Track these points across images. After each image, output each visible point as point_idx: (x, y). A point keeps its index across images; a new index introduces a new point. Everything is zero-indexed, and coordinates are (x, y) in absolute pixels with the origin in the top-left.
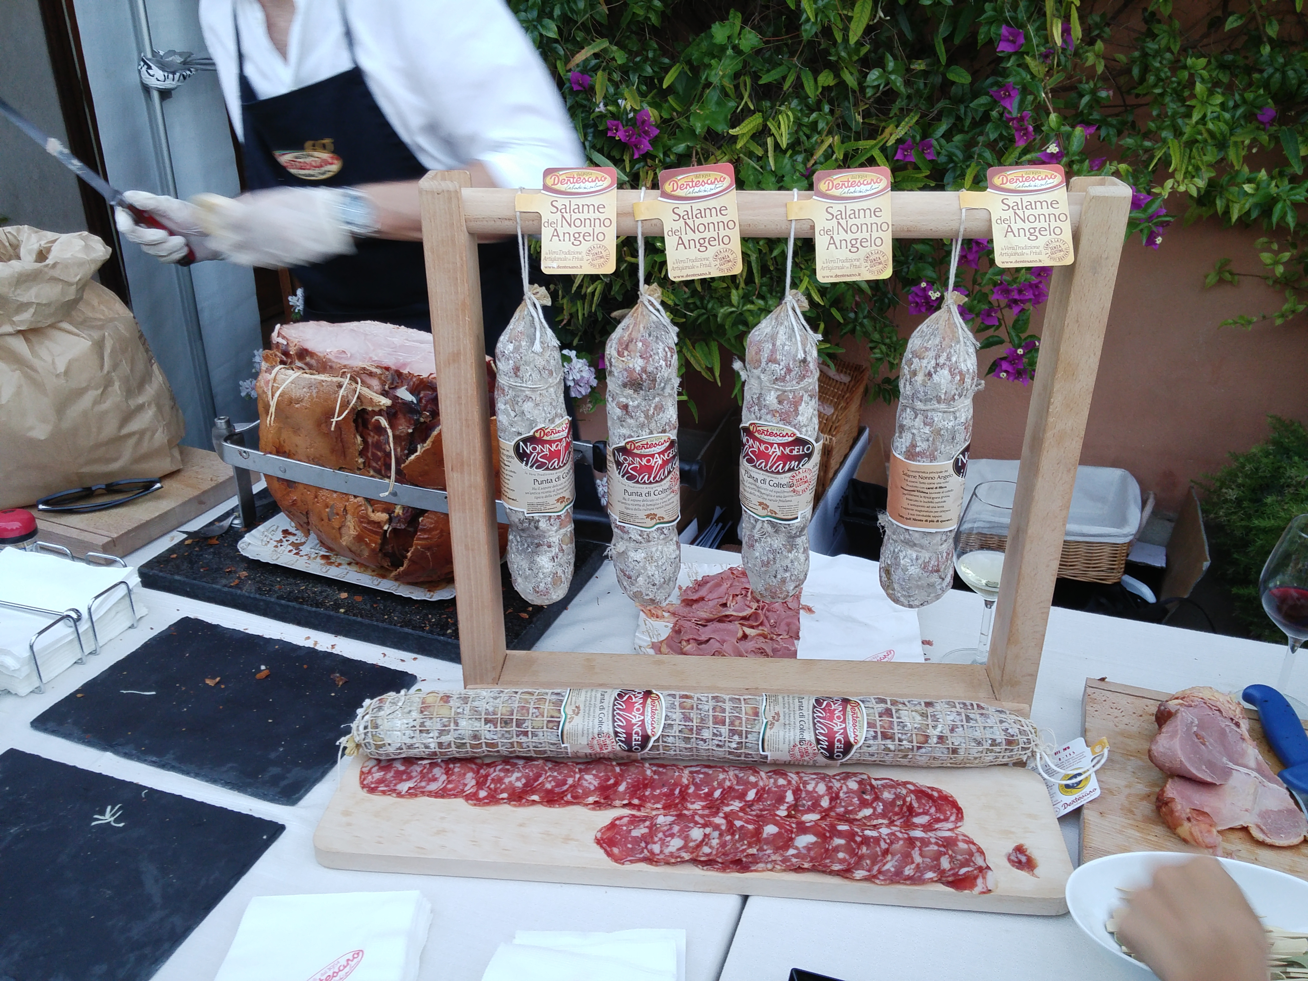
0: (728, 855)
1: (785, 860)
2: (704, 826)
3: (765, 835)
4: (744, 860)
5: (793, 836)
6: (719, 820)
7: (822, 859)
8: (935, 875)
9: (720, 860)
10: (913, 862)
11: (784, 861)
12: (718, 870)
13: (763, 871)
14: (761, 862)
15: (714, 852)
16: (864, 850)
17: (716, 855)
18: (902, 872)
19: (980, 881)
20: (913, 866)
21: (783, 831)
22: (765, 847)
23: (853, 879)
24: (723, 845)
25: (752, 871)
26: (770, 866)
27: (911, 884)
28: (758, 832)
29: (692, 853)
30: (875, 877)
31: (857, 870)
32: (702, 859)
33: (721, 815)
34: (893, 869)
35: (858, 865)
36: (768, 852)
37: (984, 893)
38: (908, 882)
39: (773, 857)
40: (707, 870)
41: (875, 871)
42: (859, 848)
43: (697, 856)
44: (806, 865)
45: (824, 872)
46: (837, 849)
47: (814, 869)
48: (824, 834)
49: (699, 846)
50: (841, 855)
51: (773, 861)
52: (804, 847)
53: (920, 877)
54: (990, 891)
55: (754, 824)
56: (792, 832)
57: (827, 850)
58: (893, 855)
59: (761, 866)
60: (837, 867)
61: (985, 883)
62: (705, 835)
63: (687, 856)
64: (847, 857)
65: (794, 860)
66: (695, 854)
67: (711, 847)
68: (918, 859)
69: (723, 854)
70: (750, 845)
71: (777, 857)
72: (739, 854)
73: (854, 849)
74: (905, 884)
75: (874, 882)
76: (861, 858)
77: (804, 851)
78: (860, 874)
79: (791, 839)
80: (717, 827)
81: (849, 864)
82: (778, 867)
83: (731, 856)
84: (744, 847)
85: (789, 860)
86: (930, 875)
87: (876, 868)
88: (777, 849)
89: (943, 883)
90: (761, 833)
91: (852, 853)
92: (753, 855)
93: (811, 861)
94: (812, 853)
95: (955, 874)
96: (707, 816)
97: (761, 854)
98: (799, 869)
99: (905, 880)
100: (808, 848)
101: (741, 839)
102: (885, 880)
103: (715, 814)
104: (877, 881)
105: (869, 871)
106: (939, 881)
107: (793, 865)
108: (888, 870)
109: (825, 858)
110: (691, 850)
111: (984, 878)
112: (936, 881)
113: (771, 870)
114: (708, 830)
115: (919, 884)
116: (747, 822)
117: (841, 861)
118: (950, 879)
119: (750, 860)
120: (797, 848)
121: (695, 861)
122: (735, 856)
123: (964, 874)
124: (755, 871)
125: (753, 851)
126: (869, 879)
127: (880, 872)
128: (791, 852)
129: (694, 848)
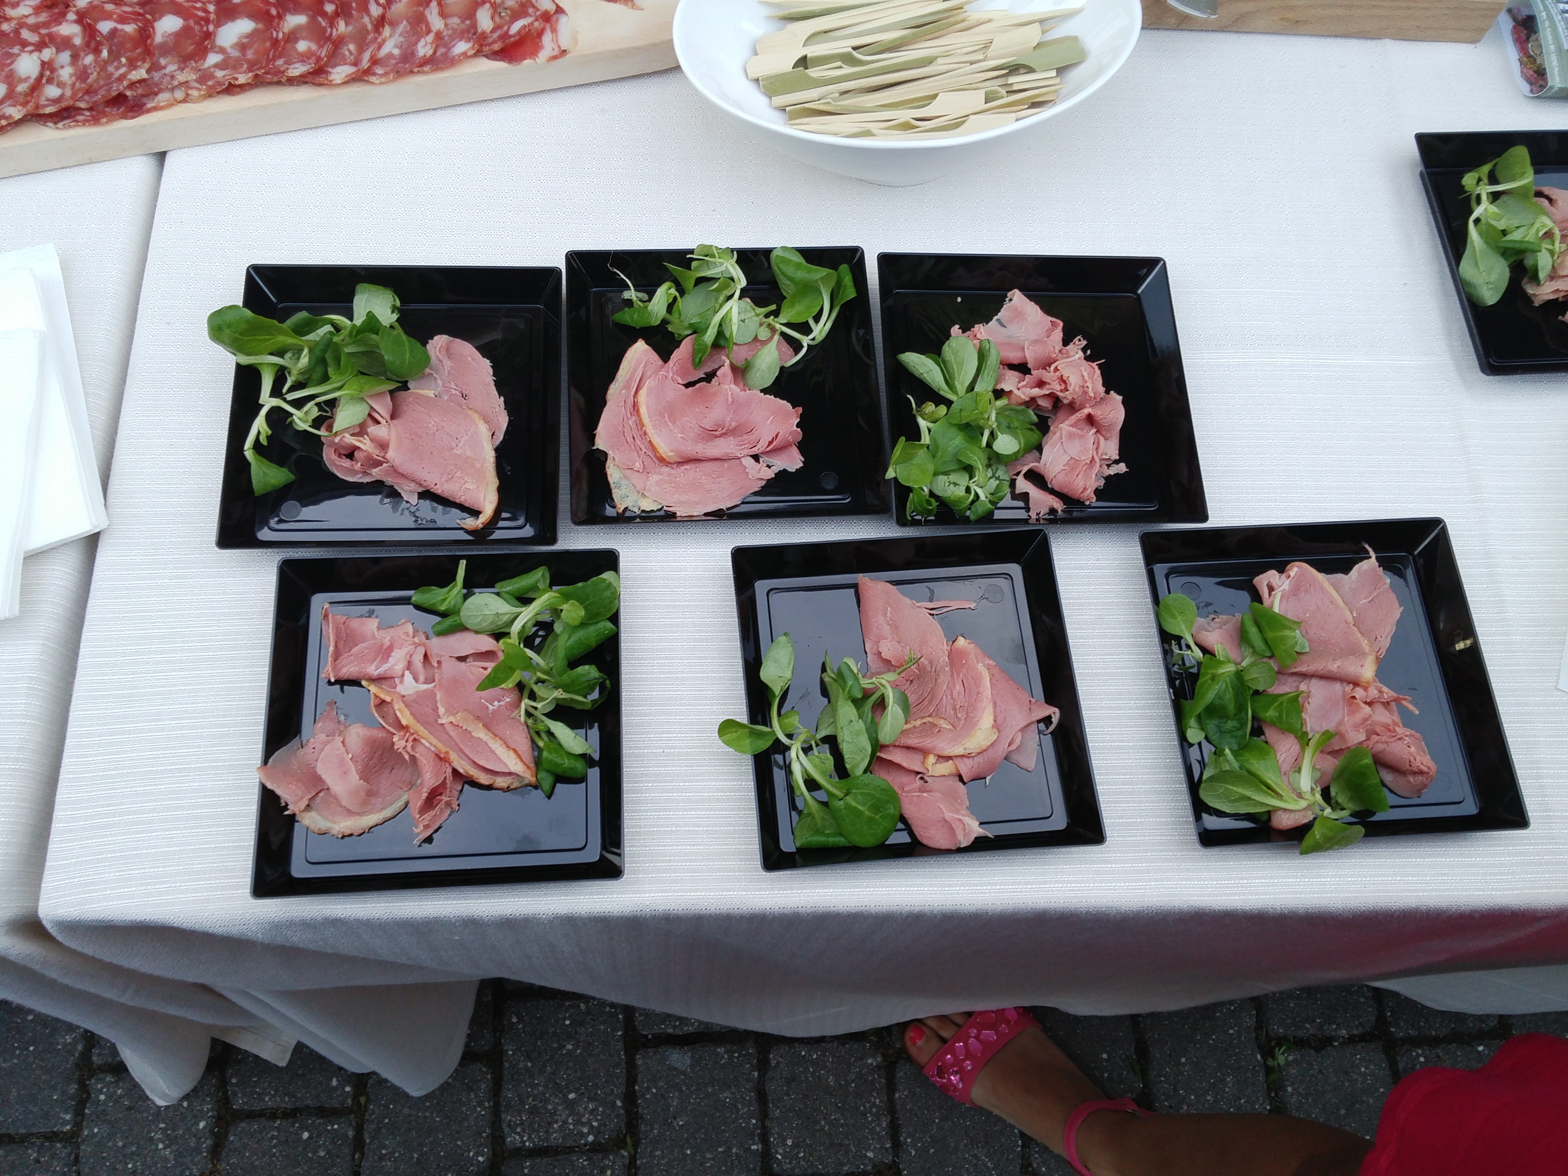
0: (95, 92)
1: (204, 77)
2: (40, 47)
3: (158, 39)
4: (128, 93)
5: (211, 28)
6: (70, 29)
7: (269, 61)
8: (470, 45)
9: (82, 105)
10: (429, 31)
11: (202, 80)
12: (84, 122)
13: (170, 106)
14: (160, 91)
15: (68, 93)
16: (342, 27)
17: (74, 95)
18: (413, 54)
19: (547, 39)
20: (430, 38)
21: (191, 23)
22: (163, 61)
23: (329, 85)
24: (82, 74)
25: (149, 111)
26: (179, 94)
27: (433, 71)
28: (145, 34)
29: (24, 104)
30: (368, 72)
31: (335, 66)
32: (48, 110)
33: (71, 16)
34: (396, 52)
35: (334, 58)
36: (171, 68)
37: (555, 58)
38: (427, 68)
39: (181, 77)
40: (65, 127)
41: (365, 64)
42: (332, 25)
43: (37, 107)
44: (242, 79)
45: (279, 83)
46: (292, 37)
47: (258, 83)
48: (268, 13)
49: (36, 87)
50: (302, 46)
51: (181, 84)
52: (234, 46)
53: (445, 55)
54: (564, 52)
55: (135, 21)
56: (207, 21)
57: (275, 42)
58: (393, 24)
59: (164, 97)
60: (297, 70)
61: (555, 40)
62: (43, 64)
63: (16, 112)
64: (314, 47)
65: (219, 74)
66: (30, 106)
67: (61, 85)
68: (436, 23)
69: (88, 92)
70: (132, 65)
71: (188, 75)
72: (115, 87)
73: (324, 30)
74: (424, 72)
75: (368, 82)
76: (338, 43)
77: (235, 53)
78: (340, 73)
79: (208, 36)
80: (64, 43)
81: (319, 59)
82: (194, 93)
83: (102, 92)
84: (122, 70)
85: (211, 76)
86: (462, 47)
87: (367, 56)
88: (185, 60)
89: (487, 56)
90: (149, 36)
91: (320, 36)
92: (141, 81)
93: (250, 70)
94: (250, 55)
95: (505, 36)
96: (46, 25)
97: (157, 76)
98: (231, 89)
99: (421, 65)
100: (242, 47)
101: (115, 55)
102: (386, 74)
103: (60, 18)
104: (373, 79)
105: (355, 64)
106: (479, 53)
107: (219, 83)
108: (390, 55)
109: (275, 58)
110: (21, 99)
111: (554, 30)
112: (475, 55)
113: (184, 101)
114: (47, 54)
115: (447, 68)
116: (123, 20)
117: (304, 57)
118: (497, 47)
119: (140, 91)
120: (222, 50)
121: (36, 117)
122: (109, 90)
123: (519, 32)
124: (155, 109)
125: (140, 73)
126: (361, 77)
127: (375, 61)
128: (213, 59)
129: (26, 95)
